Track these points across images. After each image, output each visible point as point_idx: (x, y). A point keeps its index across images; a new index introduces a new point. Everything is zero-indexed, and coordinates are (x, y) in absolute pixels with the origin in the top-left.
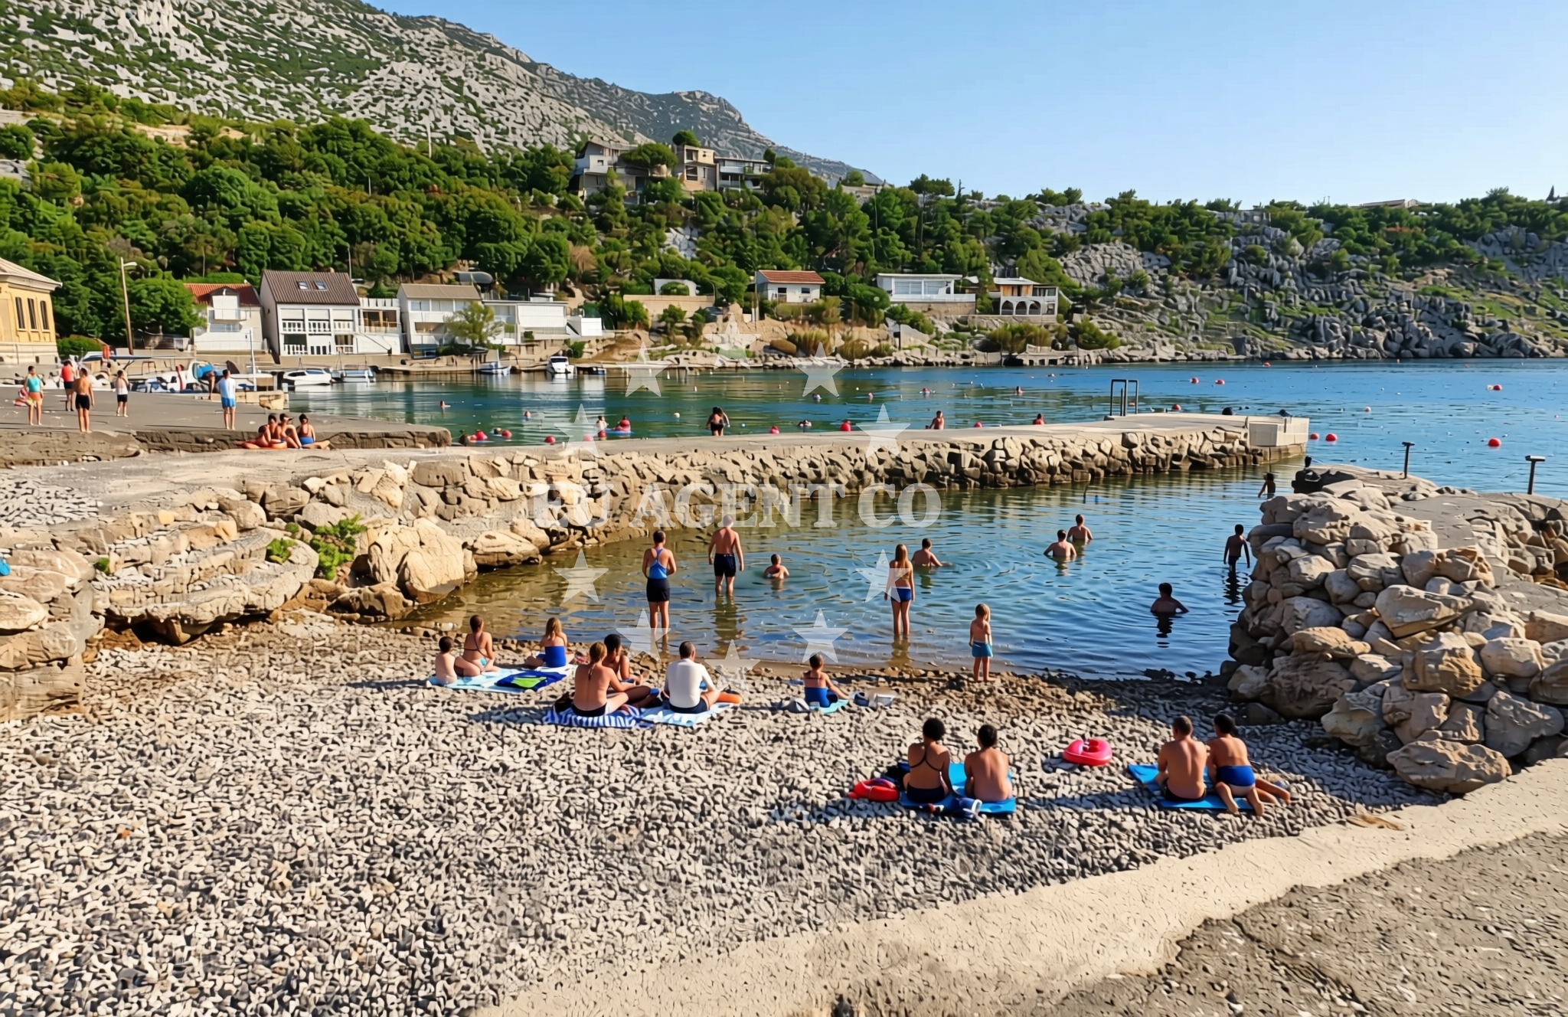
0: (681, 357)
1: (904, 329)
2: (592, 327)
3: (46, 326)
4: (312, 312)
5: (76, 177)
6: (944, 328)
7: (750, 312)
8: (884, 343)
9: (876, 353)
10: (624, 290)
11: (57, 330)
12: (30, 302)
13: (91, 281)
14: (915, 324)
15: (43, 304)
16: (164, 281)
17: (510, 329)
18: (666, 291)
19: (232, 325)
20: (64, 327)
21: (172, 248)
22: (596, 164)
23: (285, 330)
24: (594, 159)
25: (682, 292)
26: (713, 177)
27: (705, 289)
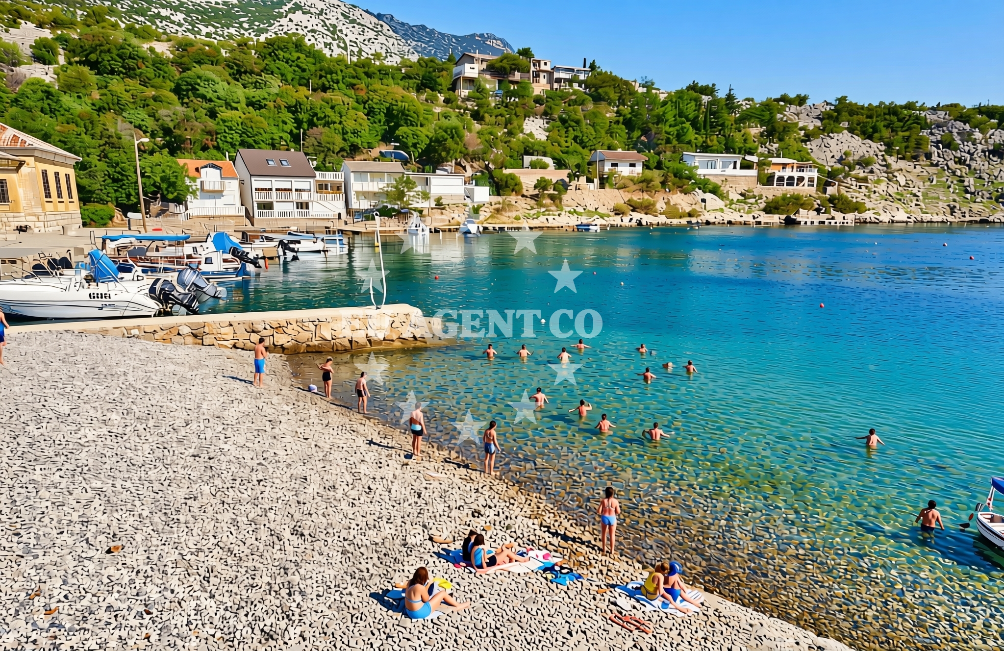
0: (550, 218)
1: (708, 196)
2: (483, 194)
3: (70, 196)
4: (277, 183)
5: (92, 77)
6: (735, 196)
7: (593, 182)
8: (694, 206)
9: (690, 215)
10: (503, 166)
11: (80, 199)
12: (57, 174)
13: (104, 156)
14: (715, 191)
15: (67, 176)
16: (162, 157)
17: (426, 196)
18: (533, 166)
19: (217, 194)
20: (85, 196)
21: (167, 131)
22: (471, 70)
23: (257, 197)
24: (468, 66)
25: (544, 167)
26: (550, 81)
27: (560, 164)
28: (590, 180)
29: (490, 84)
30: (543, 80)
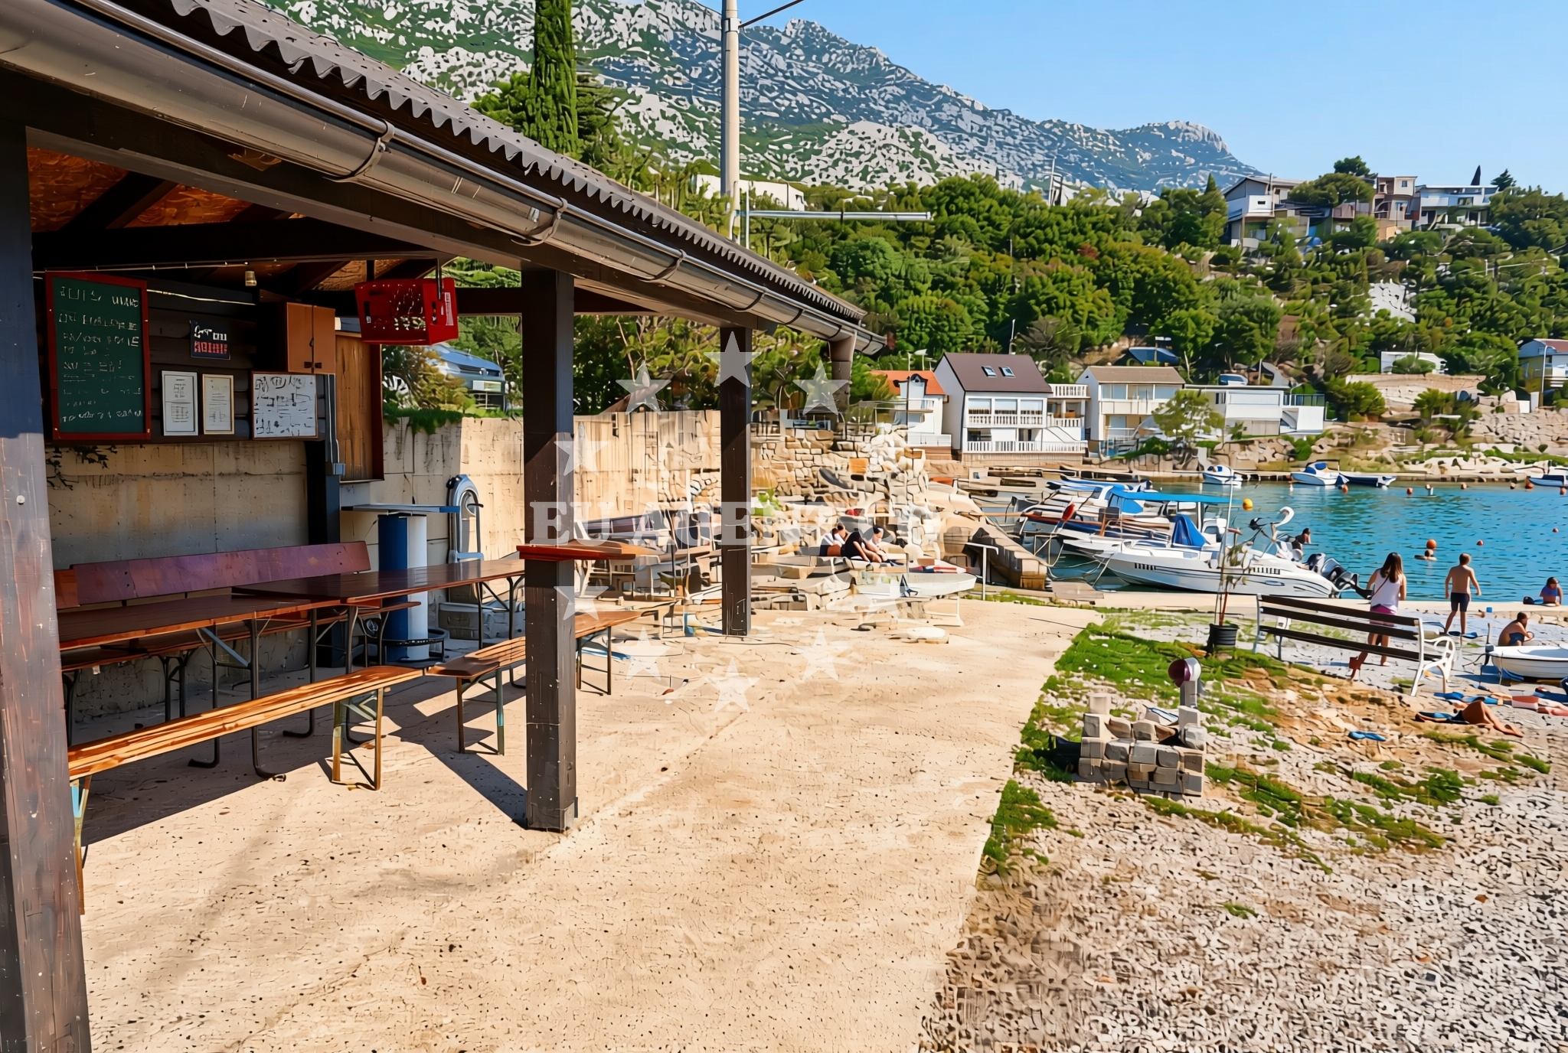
0: (1448, 462)
2: (1311, 418)
4: (997, 402)
10: (1342, 370)
18: (1399, 368)
22: (1259, 206)
23: (970, 422)
24: (1253, 200)
25: (1424, 369)
26: (1412, 215)
27: (1455, 366)
28: (1523, 395)
29: (1297, 227)
30: (1396, 212)
